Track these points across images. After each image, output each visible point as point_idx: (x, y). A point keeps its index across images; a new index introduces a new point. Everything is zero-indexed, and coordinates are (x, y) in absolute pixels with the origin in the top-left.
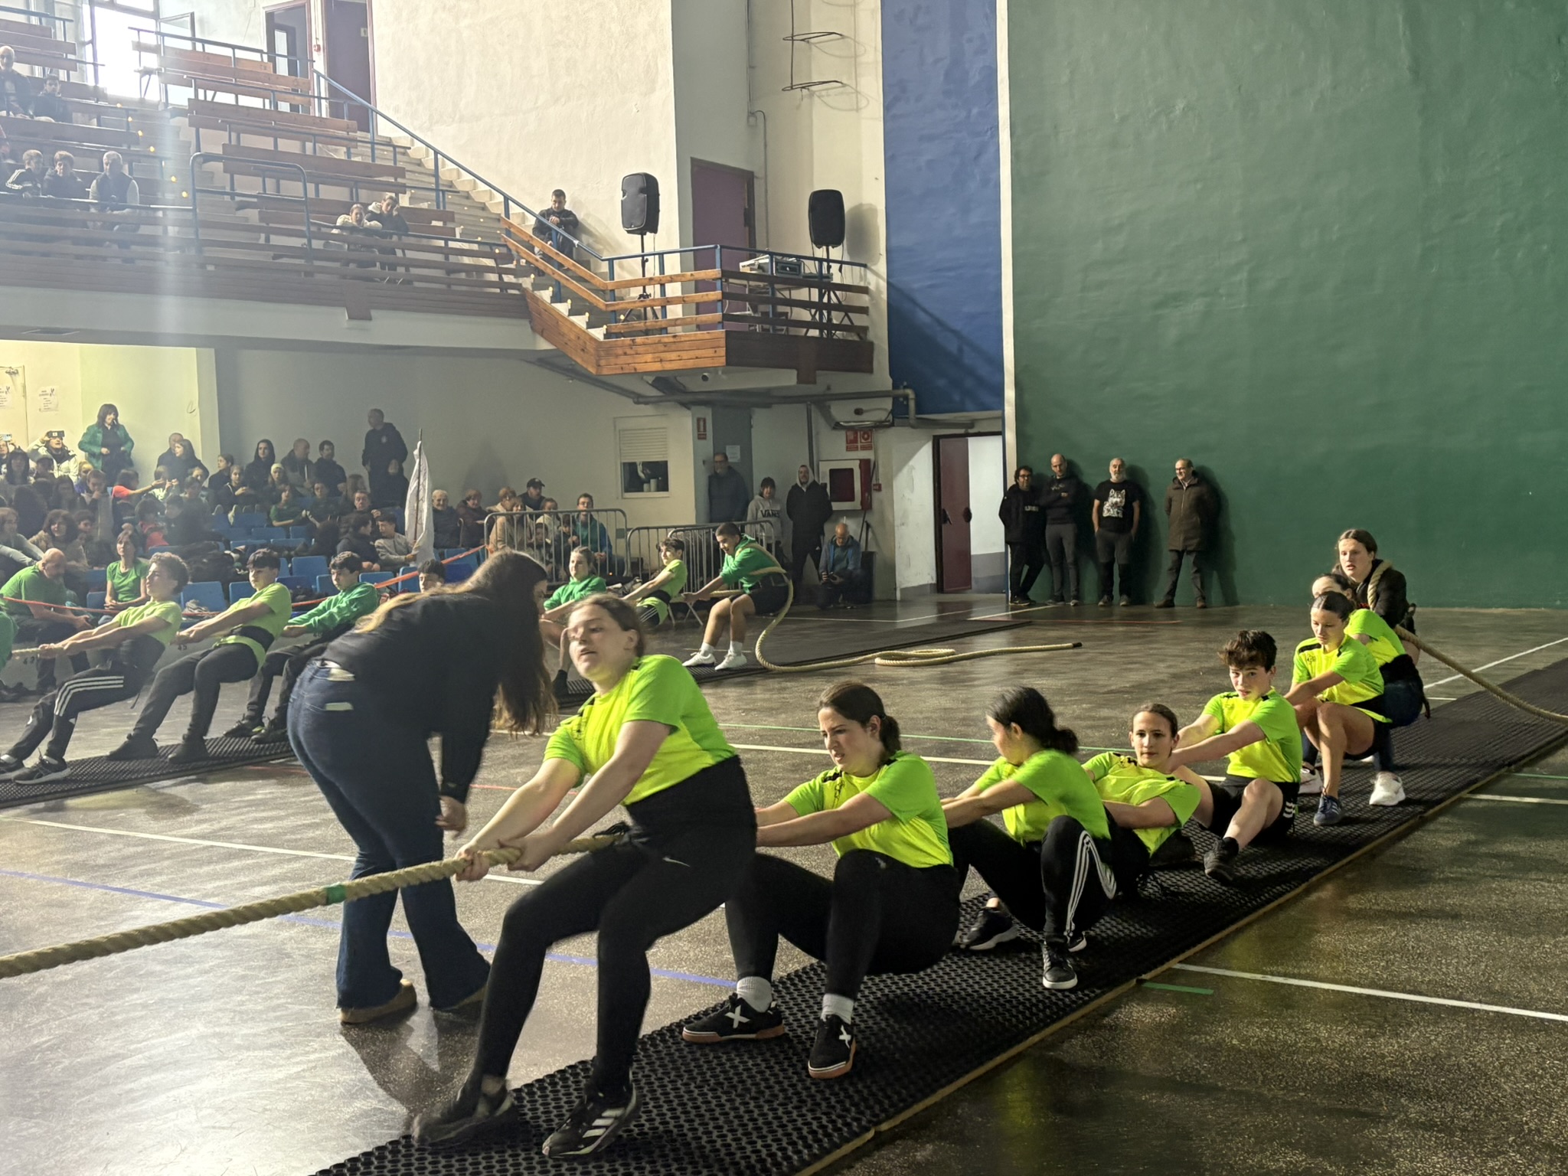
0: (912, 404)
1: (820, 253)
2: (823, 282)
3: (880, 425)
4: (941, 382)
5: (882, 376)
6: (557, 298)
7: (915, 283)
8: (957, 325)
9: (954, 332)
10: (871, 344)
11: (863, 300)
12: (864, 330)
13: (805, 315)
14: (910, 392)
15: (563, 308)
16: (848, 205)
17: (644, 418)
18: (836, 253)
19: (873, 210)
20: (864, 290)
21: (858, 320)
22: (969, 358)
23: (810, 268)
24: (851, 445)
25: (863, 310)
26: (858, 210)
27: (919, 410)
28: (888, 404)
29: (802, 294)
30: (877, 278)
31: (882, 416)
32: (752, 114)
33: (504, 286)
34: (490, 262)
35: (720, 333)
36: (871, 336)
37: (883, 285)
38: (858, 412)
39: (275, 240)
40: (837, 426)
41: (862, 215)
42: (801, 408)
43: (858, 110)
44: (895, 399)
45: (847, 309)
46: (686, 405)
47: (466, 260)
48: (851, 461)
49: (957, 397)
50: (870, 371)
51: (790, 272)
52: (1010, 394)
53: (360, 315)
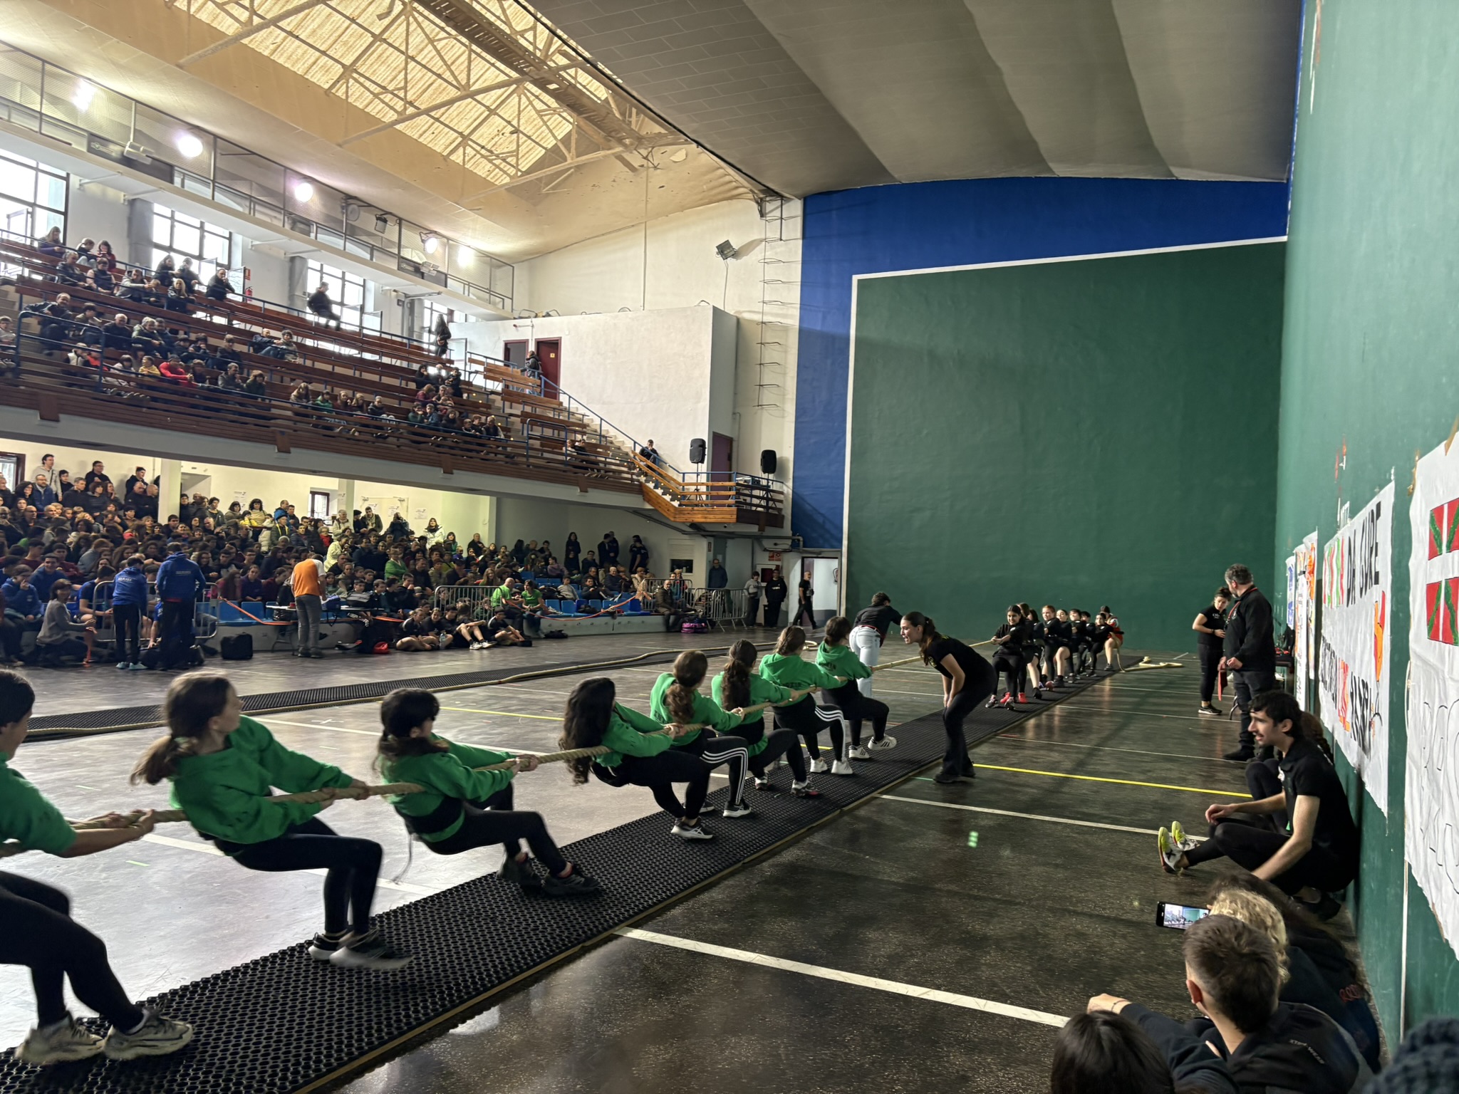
0: (801, 543)
1: (765, 476)
2: (767, 489)
3: (785, 551)
4: (814, 535)
5: (787, 530)
6: (656, 487)
7: (805, 492)
8: (823, 511)
9: (822, 515)
10: (783, 516)
11: (781, 497)
12: (780, 510)
13: (755, 501)
14: (801, 539)
15: (659, 491)
16: (778, 456)
17: (686, 541)
18: (771, 476)
19: (788, 460)
20: (782, 493)
21: (779, 505)
22: (828, 526)
23: (764, 483)
24: (771, 558)
25: (781, 501)
26: (781, 458)
27: (805, 546)
28: (789, 542)
29: (756, 492)
30: (788, 488)
31: (787, 547)
32: (734, 414)
33: (632, 480)
34: (625, 469)
35: (734, 509)
36: (783, 513)
37: (791, 492)
38: (776, 544)
39: (546, 455)
40: (765, 550)
41: (784, 461)
42: (749, 541)
43: (783, 417)
44: (793, 540)
45: (774, 501)
46: (704, 536)
47: (613, 467)
48: (772, 565)
49: (821, 541)
50: (782, 527)
51: (756, 484)
52: (845, 542)
53: (584, 490)
